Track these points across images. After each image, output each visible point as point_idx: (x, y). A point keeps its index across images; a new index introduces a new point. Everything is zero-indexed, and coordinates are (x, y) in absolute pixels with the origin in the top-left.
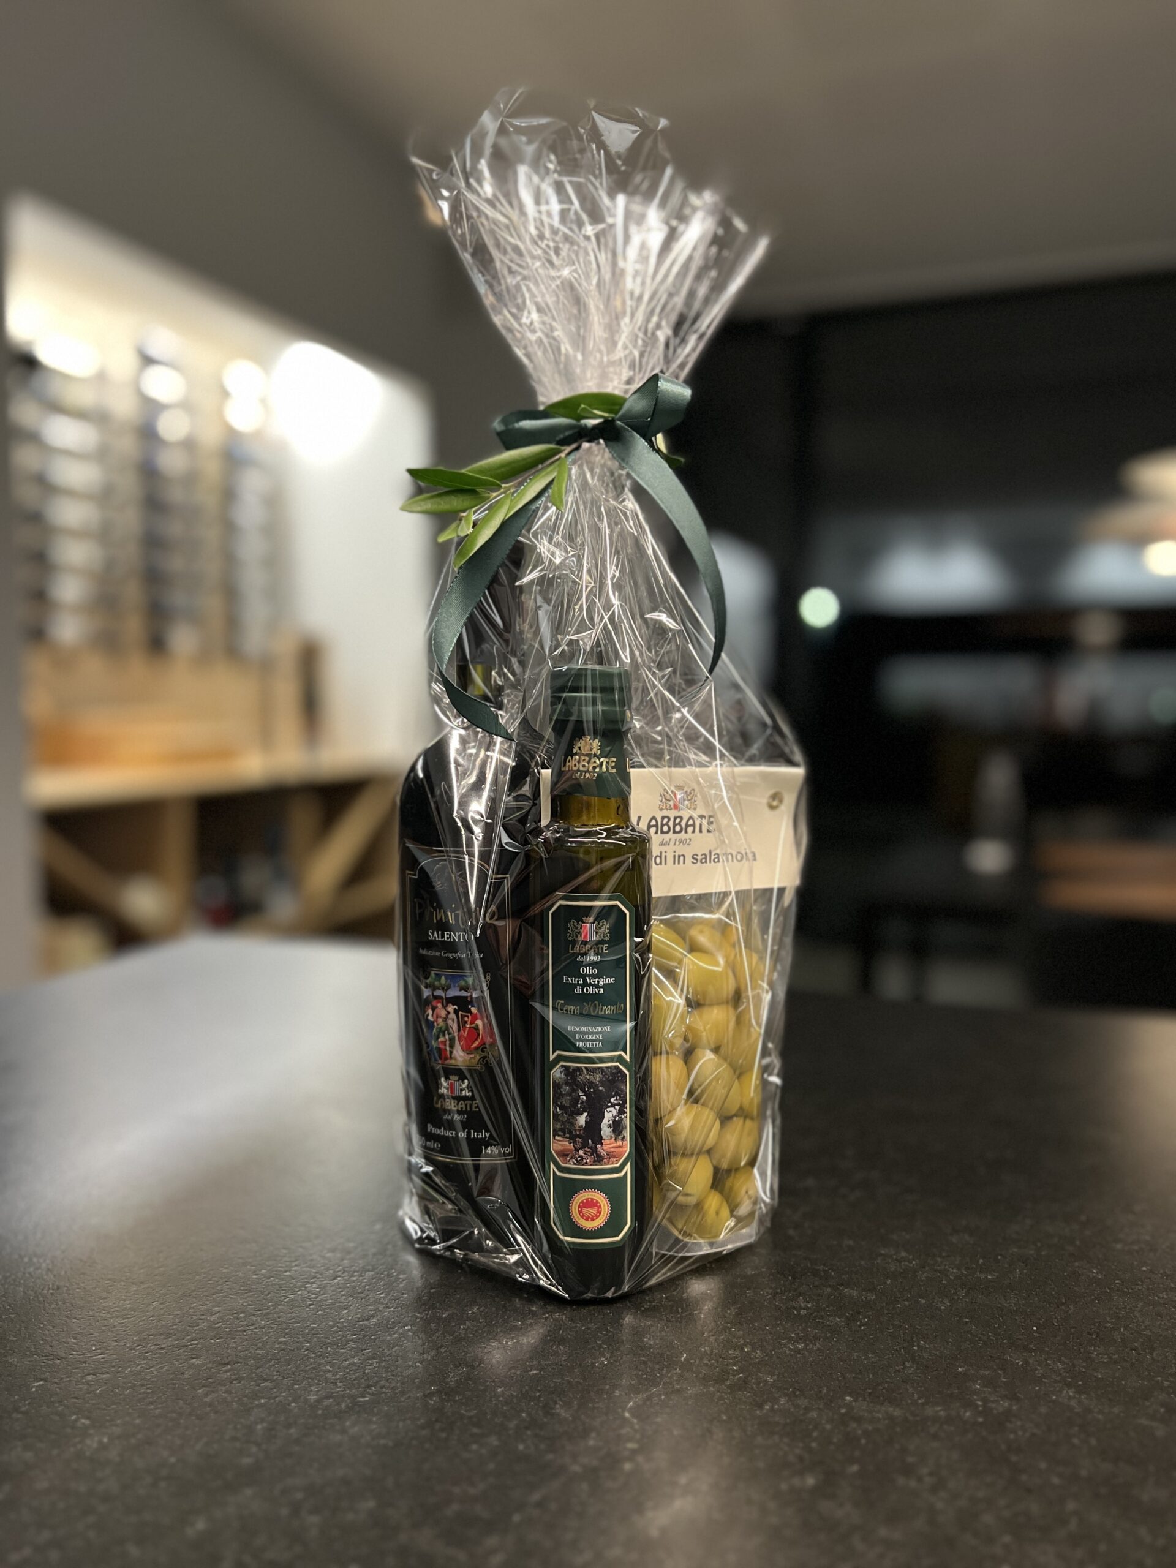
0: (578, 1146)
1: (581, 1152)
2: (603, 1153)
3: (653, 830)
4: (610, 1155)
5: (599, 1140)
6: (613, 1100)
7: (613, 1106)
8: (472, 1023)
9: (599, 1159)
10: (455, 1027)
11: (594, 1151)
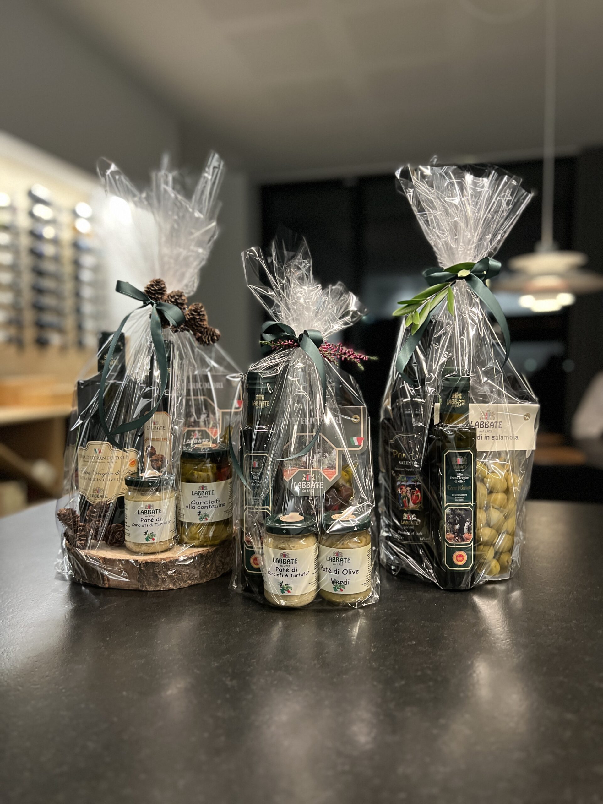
0: (456, 536)
1: (457, 538)
2: (465, 538)
3: (477, 426)
4: (467, 539)
5: (463, 534)
6: (468, 520)
7: (468, 521)
8: (416, 493)
9: (463, 540)
10: (410, 496)
11: (462, 537)
